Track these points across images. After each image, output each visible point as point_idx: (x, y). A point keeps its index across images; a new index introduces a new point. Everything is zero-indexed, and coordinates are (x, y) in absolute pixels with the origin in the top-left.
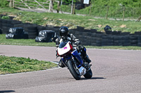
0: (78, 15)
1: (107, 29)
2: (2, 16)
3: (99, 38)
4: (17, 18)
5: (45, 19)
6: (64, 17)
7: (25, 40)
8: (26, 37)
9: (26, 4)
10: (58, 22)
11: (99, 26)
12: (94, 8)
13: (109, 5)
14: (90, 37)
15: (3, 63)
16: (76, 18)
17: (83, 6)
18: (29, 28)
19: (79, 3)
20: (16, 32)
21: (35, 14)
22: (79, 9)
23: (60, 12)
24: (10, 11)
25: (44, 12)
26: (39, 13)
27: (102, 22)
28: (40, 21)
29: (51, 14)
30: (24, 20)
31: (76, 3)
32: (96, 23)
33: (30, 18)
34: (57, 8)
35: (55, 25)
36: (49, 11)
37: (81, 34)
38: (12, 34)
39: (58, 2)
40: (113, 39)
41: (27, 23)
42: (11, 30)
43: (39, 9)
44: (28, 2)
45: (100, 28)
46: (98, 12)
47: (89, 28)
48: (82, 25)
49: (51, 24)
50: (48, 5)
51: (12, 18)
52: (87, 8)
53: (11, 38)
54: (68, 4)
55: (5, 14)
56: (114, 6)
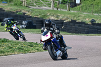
0: (72, 11)
1: (93, 21)
2: (17, 12)
3: (87, 28)
4: (28, 14)
5: (48, 14)
6: (62, 13)
7: (34, 30)
8: (35, 27)
9: (34, 3)
10: (58, 17)
11: (87, 19)
12: (83, 6)
13: (94, 4)
14: (80, 28)
15: (18, 46)
16: (70, 14)
17: (76, 5)
18: (37, 21)
19: (72, 3)
20: (27, 24)
21: (41, 11)
22: (73, 7)
23: (59, 9)
24: (23, 8)
25: (47, 9)
26: (44, 10)
27: (89, 17)
28: (45, 16)
29: (53, 10)
30: (33, 15)
31: (70, 3)
32: (85, 17)
33: (37, 14)
34: (57, 7)
35: (56, 19)
36: (51, 8)
37: (74, 25)
38: (25, 25)
39: (58, 2)
40: (97, 29)
41: (36, 18)
42: (24, 23)
43: (44, 7)
44: (36, 2)
45: (88, 21)
46: (86, 9)
47: (80, 21)
48: (75, 19)
49: (53, 18)
50: (50, 4)
51: (25, 13)
52: (78, 6)
53: (24, 28)
54: (65, 4)
55: (19, 11)
56: (98, 5)
